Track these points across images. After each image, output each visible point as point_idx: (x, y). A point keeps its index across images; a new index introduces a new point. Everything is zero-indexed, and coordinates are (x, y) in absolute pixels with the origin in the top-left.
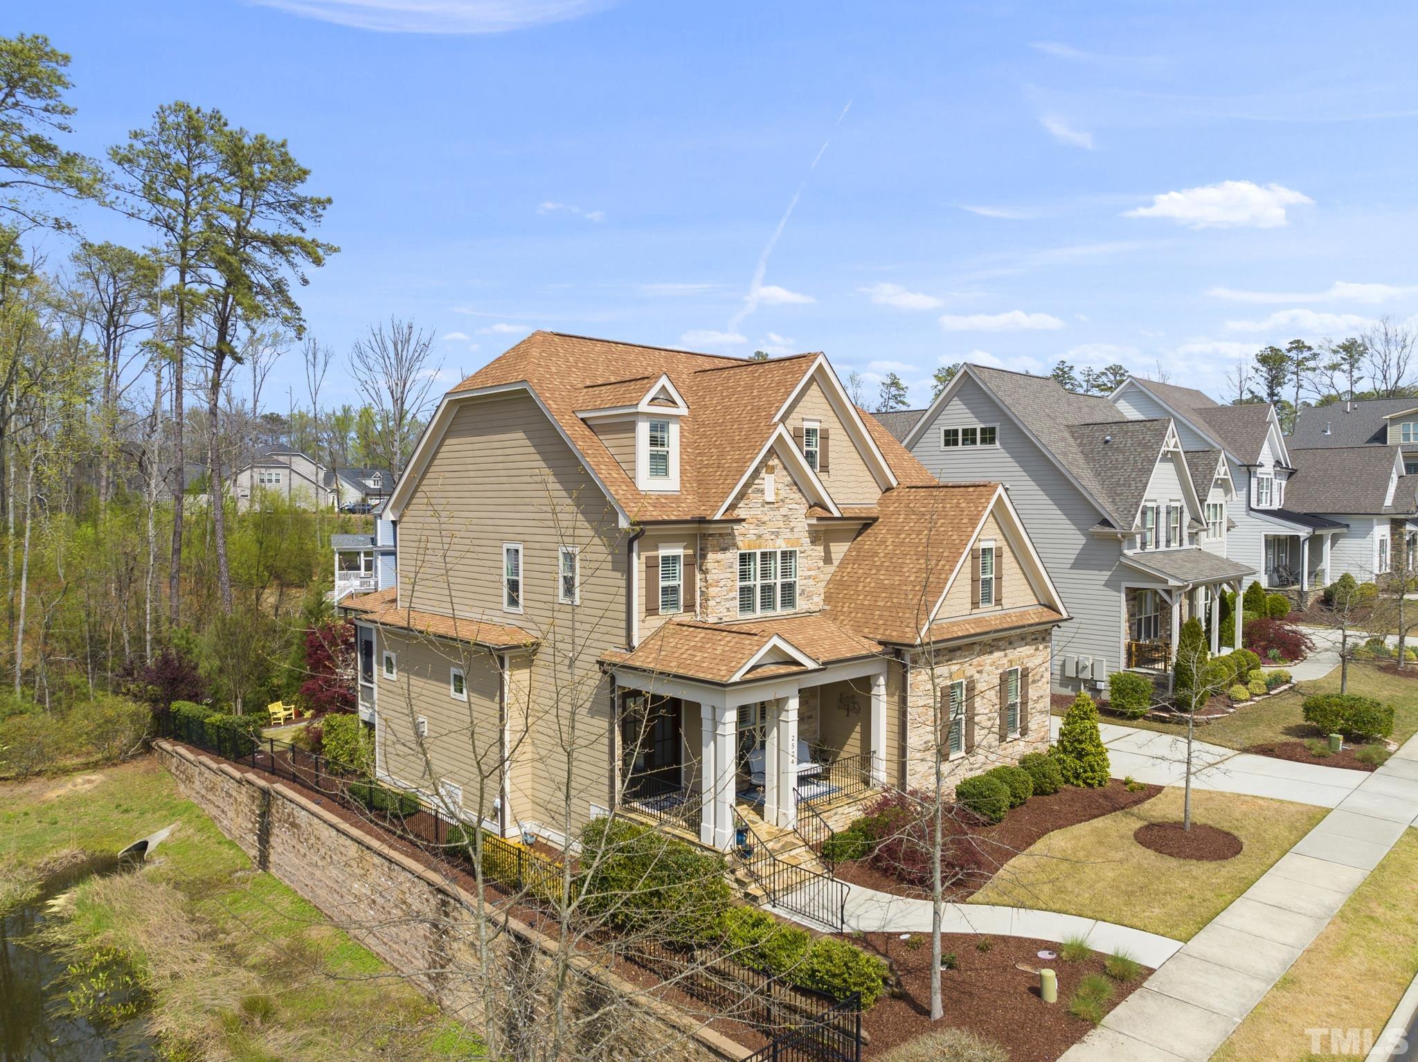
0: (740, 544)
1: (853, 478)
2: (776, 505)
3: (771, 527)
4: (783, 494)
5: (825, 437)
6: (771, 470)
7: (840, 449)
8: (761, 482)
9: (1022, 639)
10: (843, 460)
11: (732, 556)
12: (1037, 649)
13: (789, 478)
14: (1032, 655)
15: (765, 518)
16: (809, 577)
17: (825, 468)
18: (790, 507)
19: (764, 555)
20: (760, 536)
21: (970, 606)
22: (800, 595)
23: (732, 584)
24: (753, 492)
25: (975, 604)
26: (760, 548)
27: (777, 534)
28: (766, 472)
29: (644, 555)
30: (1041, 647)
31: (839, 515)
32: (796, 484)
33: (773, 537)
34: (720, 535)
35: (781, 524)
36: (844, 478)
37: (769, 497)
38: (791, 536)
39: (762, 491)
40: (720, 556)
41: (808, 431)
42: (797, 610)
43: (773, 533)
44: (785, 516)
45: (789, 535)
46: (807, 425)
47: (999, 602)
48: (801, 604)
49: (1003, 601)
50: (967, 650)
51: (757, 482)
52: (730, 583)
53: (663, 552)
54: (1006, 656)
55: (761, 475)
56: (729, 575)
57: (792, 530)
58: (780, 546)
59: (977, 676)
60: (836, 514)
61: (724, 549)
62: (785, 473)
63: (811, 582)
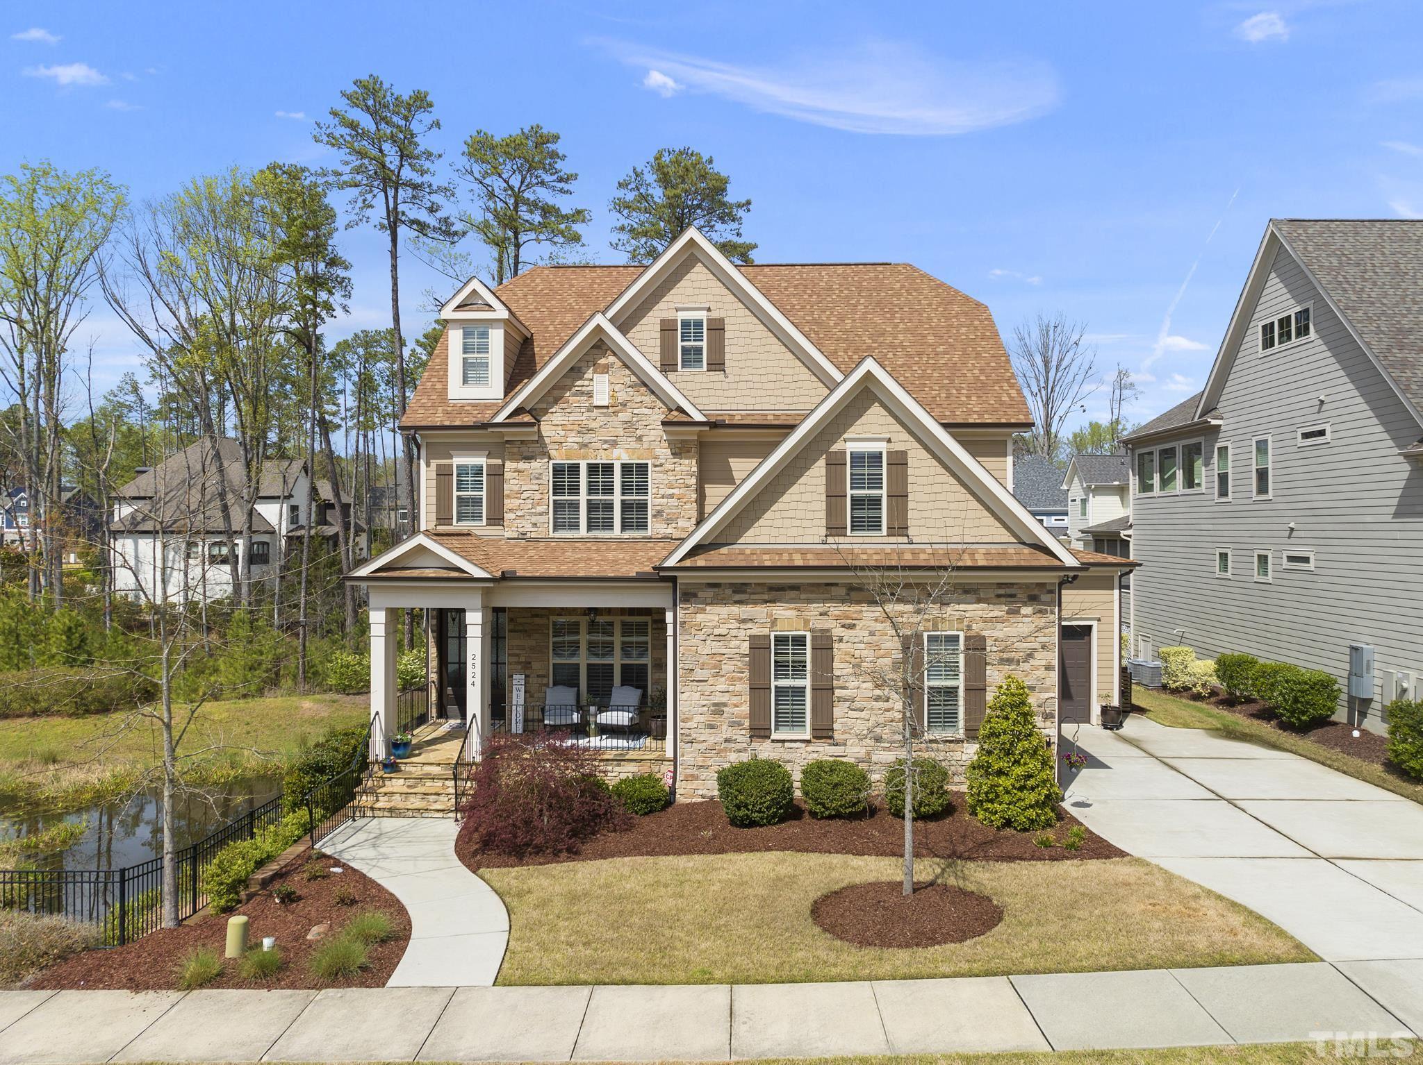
0: (553, 453)
1: (773, 378)
2: (611, 410)
3: (603, 435)
4: (622, 396)
5: (717, 328)
6: (605, 369)
7: (749, 341)
8: (586, 383)
9: (966, 592)
10: (750, 356)
11: (542, 469)
12: (1016, 612)
13: (634, 378)
14: (997, 619)
15: (593, 425)
16: (671, 496)
17: (717, 365)
18: (636, 411)
19: (593, 469)
20: (584, 445)
21: (823, 531)
22: (654, 516)
23: (540, 496)
24: (575, 395)
25: (835, 529)
26: (584, 458)
27: (614, 444)
28: (595, 372)
29: (434, 463)
30: (1026, 610)
31: (703, 419)
32: (645, 385)
33: (605, 446)
34: (522, 442)
35: (621, 432)
36: (756, 378)
37: (601, 398)
38: (638, 447)
39: (590, 395)
40: (522, 465)
41: (686, 324)
42: (649, 533)
43: (606, 442)
44: (626, 422)
45: (634, 445)
46: (682, 316)
47: (899, 528)
48: (655, 527)
49: (911, 532)
50: (812, 592)
51: (578, 383)
52: (538, 496)
53: (457, 461)
54: (918, 612)
55: (586, 376)
56: (536, 487)
57: (639, 438)
58: (619, 457)
59: (837, 632)
60: (698, 417)
61: (528, 458)
62: (628, 372)
63: (674, 502)
